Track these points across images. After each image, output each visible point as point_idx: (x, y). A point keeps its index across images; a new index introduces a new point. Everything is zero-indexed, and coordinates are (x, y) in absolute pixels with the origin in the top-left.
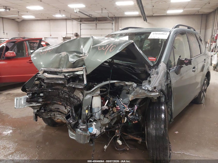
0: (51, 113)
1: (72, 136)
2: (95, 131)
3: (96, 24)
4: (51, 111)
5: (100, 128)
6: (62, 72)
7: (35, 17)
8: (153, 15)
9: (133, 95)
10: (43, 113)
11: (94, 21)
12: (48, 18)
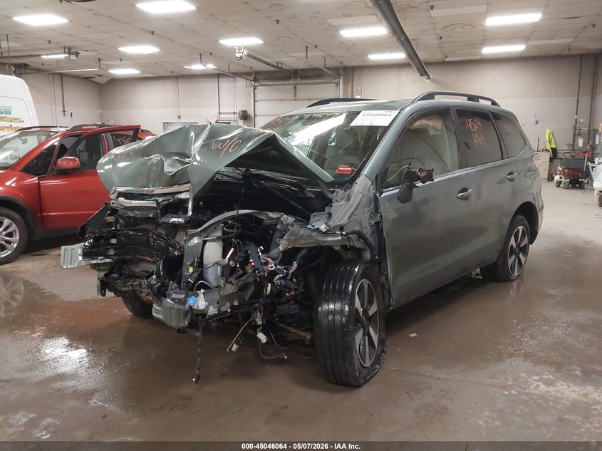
0: (135, 282)
1: (158, 311)
2: (203, 305)
3: (295, 88)
4: (133, 276)
5: (218, 303)
6: (153, 196)
7: (139, 72)
8: (446, 60)
9: (288, 240)
10: (117, 279)
11: (289, 78)
12: (172, 72)
